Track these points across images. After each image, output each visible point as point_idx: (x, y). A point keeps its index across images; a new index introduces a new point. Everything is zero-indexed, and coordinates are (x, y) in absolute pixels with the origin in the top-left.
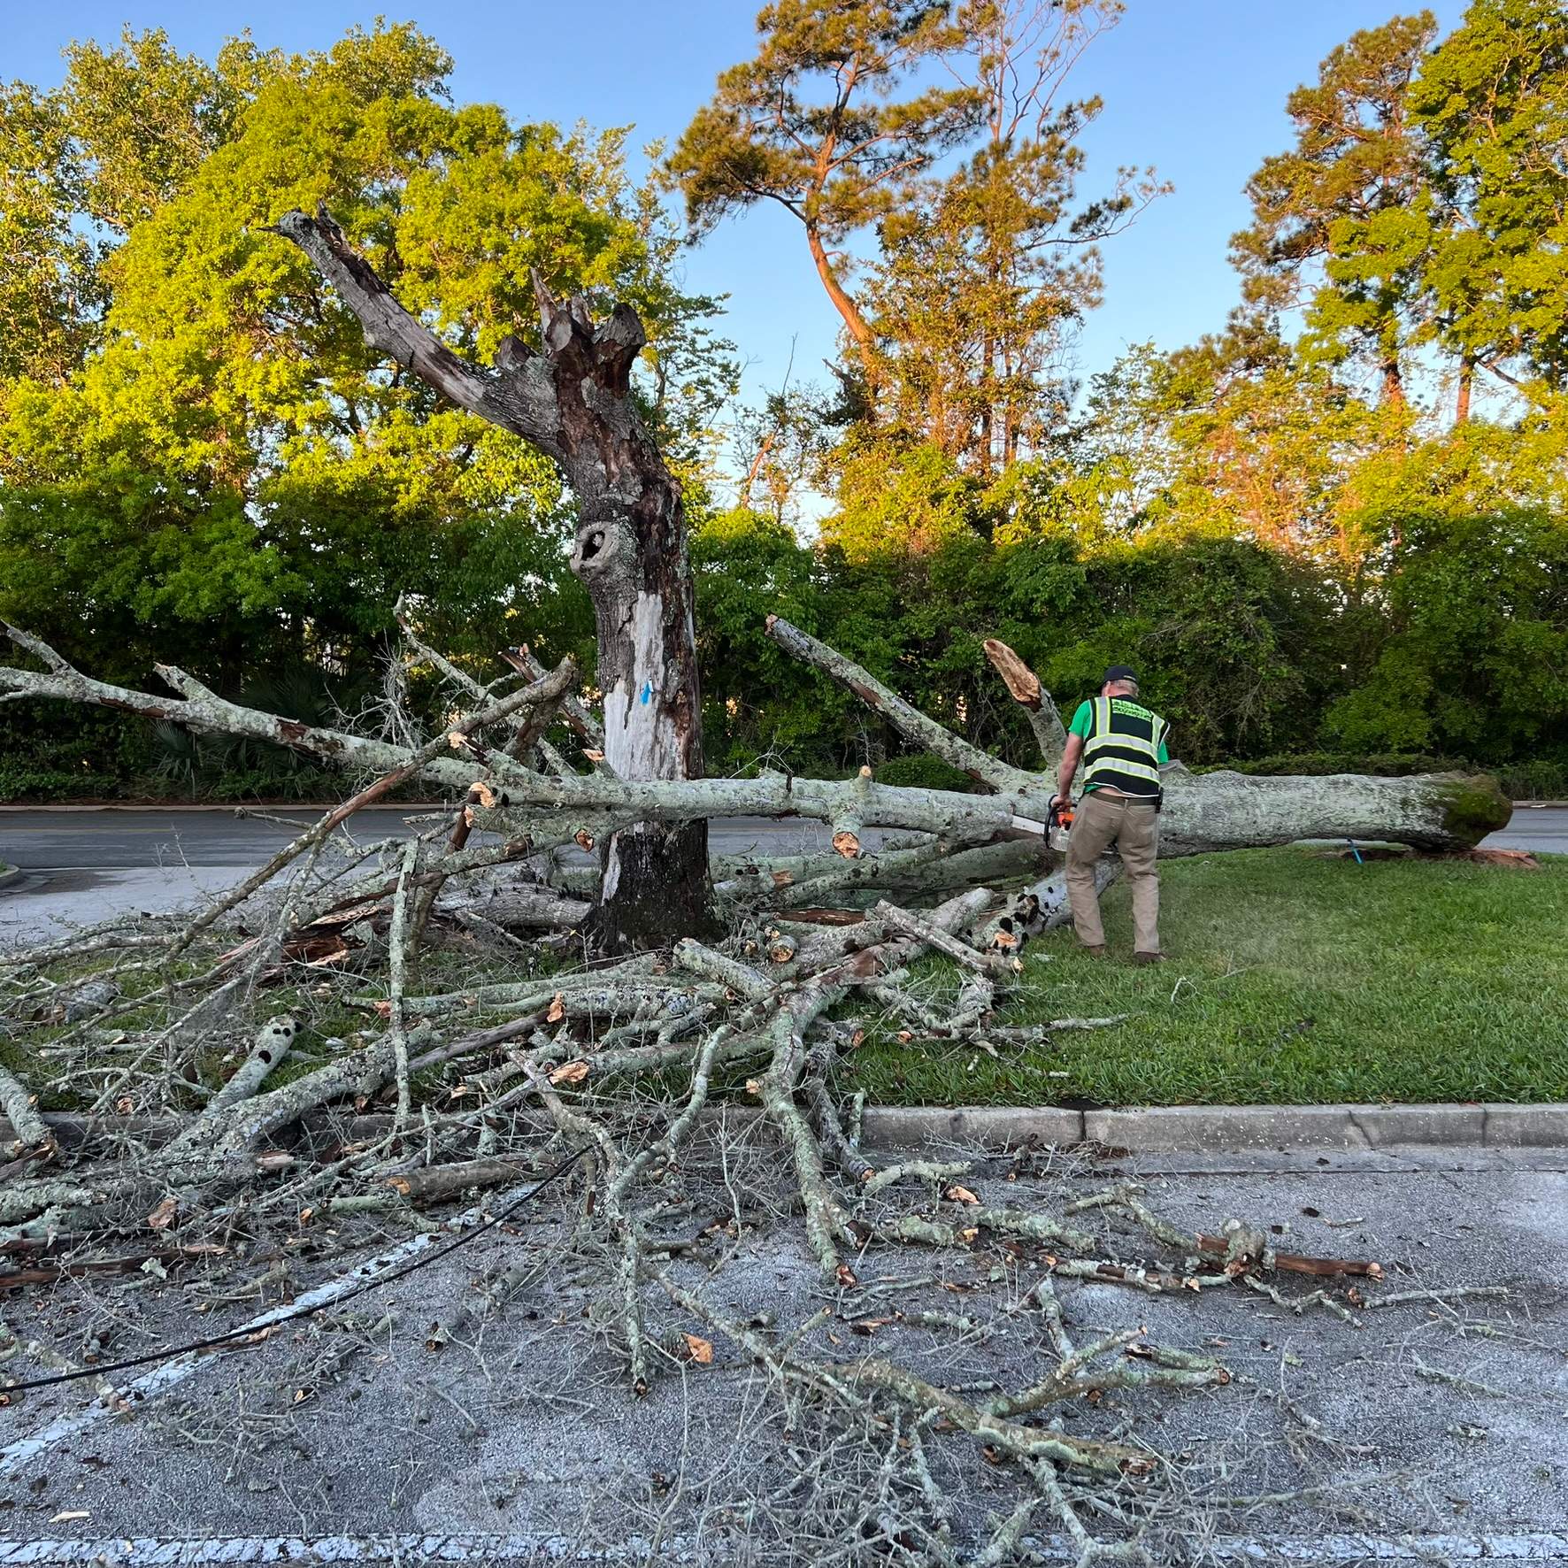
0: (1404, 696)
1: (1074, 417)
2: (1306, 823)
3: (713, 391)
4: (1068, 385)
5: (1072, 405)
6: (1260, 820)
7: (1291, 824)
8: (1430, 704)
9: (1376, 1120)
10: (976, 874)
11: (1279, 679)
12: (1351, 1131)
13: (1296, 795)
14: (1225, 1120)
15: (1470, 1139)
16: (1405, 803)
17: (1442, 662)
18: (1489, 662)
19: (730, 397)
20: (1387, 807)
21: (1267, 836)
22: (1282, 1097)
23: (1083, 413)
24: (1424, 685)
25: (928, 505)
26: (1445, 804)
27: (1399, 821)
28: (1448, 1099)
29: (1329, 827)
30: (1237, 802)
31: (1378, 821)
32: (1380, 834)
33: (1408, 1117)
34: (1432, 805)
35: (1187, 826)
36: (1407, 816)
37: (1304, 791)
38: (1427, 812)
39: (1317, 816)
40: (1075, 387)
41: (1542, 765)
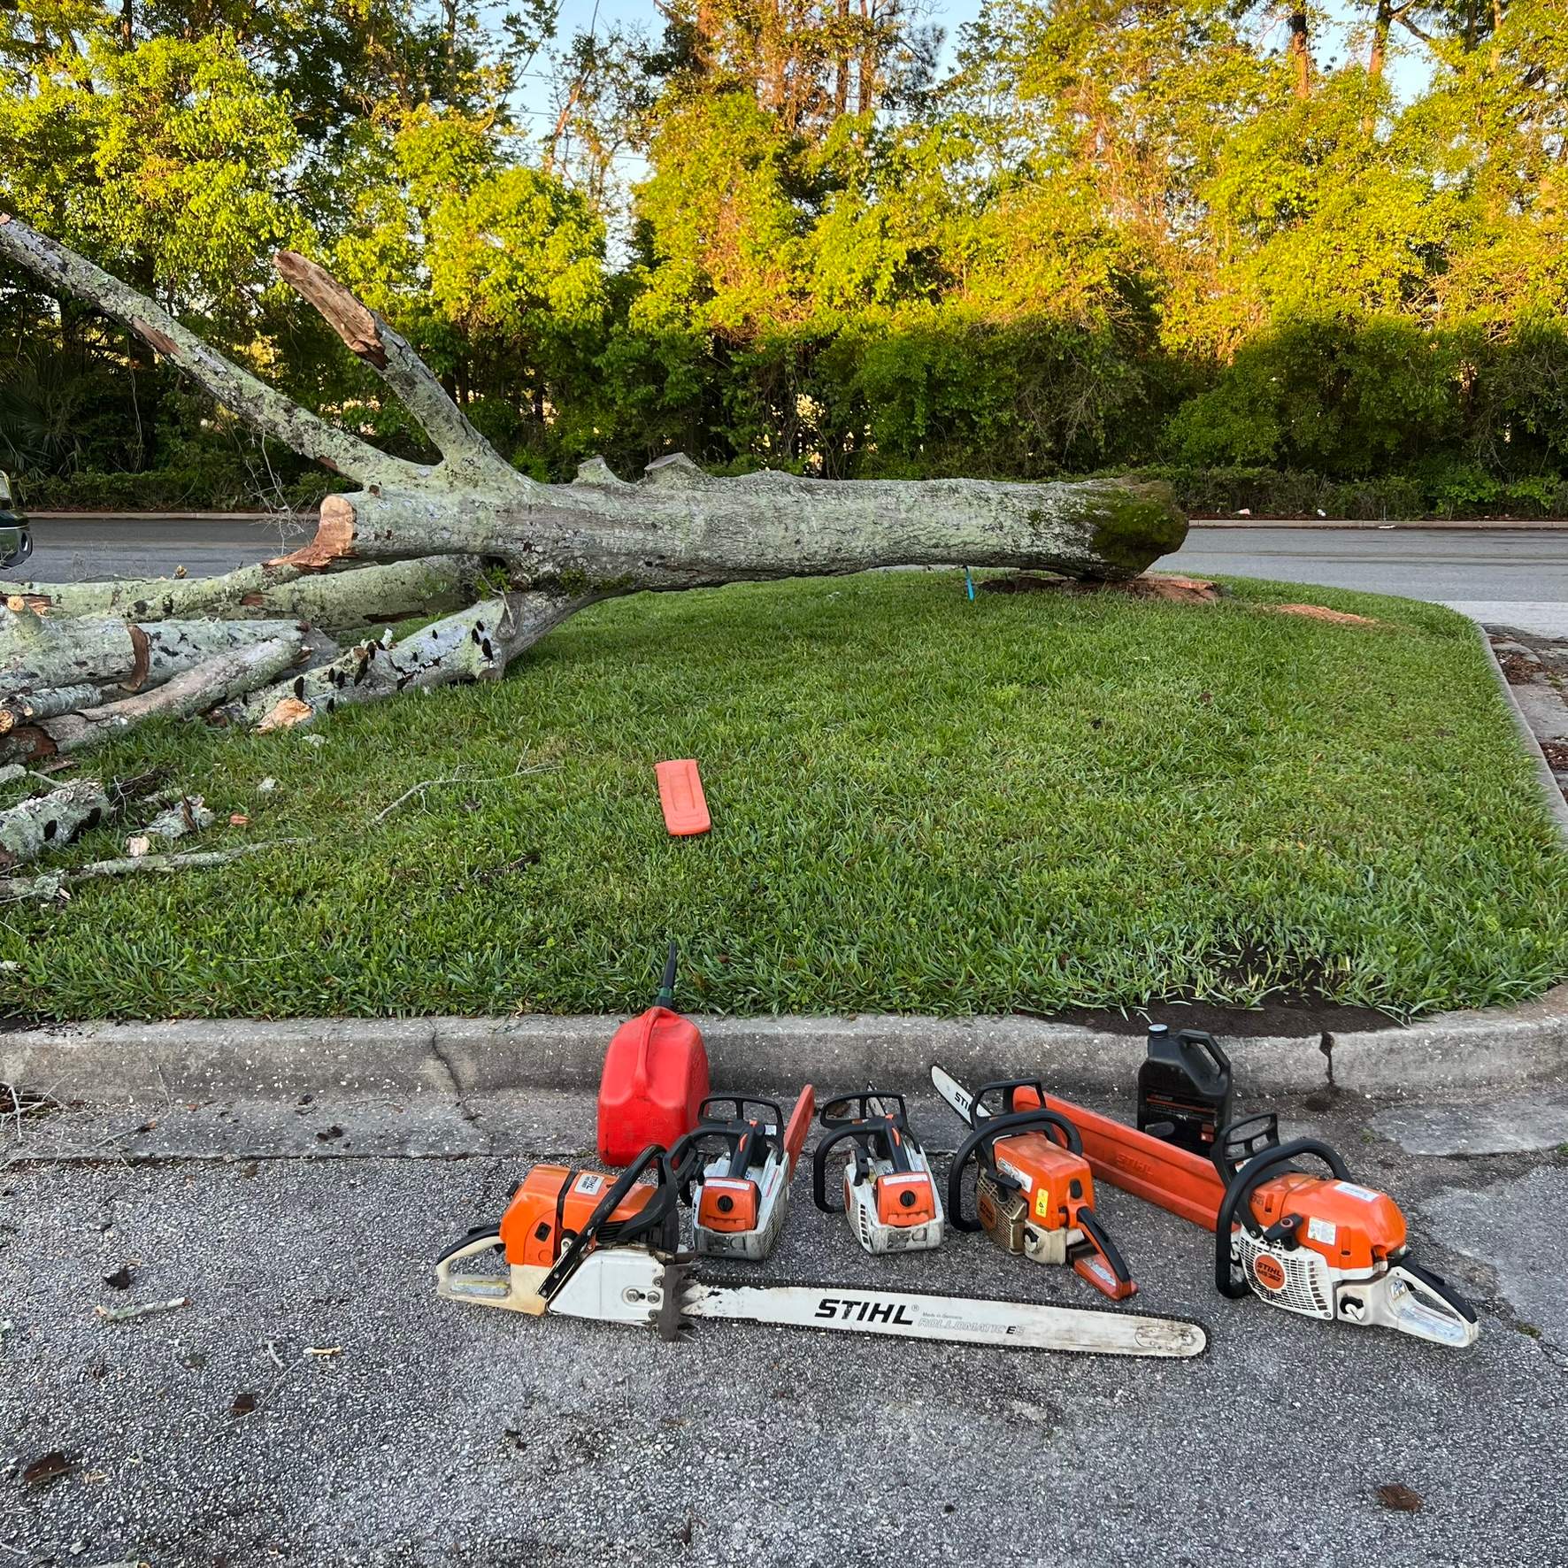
0: (1253, 402)
1: (940, 75)
2: (881, 543)
3: (527, 32)
4: (930, 33)
5: (937, 59)
6: (806, 539)
7: (859, 545)
8: (1282, 411)
9: (474, 1049)
10: (374, 610)
11: (1116, 379)
12: (431, 1068)
13: (870, 505)
14: (222, 1049)
16: (1035, 517)
17: (1296, 361)
19: (546, 41)
20: (1008, 523)
21: (819, 560)
23: (951, 70)
25: (741, 168)
26: (1094, 519)
27: (1025, 541)
29: (918, 549)
30: (769, 514)
31: (993, 541)
32: (998, 558)
34: (1076, 521)
35: (681, 546)
36: (1038, 535)
37: (883, 500)
38: (1070, 530)
39: (899, 533)
40: (940, 36)
41: (1397, 481)
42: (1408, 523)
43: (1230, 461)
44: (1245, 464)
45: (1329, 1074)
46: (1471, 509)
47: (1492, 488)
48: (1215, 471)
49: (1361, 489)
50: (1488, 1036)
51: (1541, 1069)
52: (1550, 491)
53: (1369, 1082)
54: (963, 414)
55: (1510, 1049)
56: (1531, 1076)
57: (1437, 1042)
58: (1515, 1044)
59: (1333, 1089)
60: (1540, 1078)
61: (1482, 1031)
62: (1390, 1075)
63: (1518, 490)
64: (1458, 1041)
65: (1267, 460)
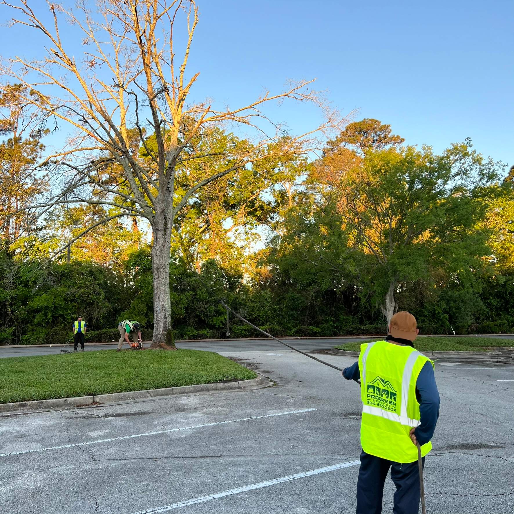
1: (38, 223)
5: (38, 220)
9: (152, 392)
11: (105, 307)
12: (148, 395)
15: (170, 394)
22: (134, 390)
23: (42, 223)
28: (165, 387)
33: (158, 391)
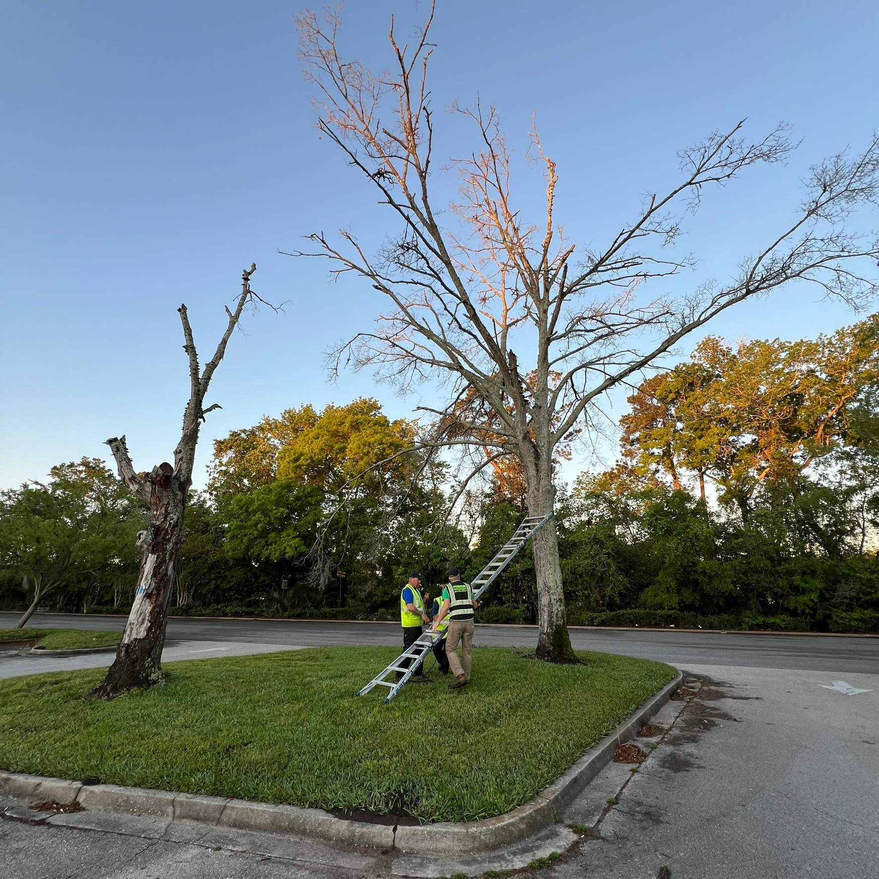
0: (668, 588)
8: (679, 591)
9: (181, 804)
11: (619, 581)
12: (170, 809)
14: (127, 797)
17: (678, 576)
18: (696, 576)
24: (674, 584)
41: (725, 616)
42: (732, 631)
43: (664, 609)
44: (669, 609)
45: (394, 841)
46: (755, 627)
47: (760, 619)
48: (659, 611)
49: (712, 619)
50: (446, 832)
51: (465, 848)
52: (784, 621)
53: (405, 846)
54: (574, 592)
55: (454, 838)
56: (461, 851)
57: (429, 833)
58: (456, 837)
59: (394, 847)
60: (464, 852)
61: (444, 830)
62: (411, 844)
63: (771, 620)
64: (436, 833)
65: (676, 608)
